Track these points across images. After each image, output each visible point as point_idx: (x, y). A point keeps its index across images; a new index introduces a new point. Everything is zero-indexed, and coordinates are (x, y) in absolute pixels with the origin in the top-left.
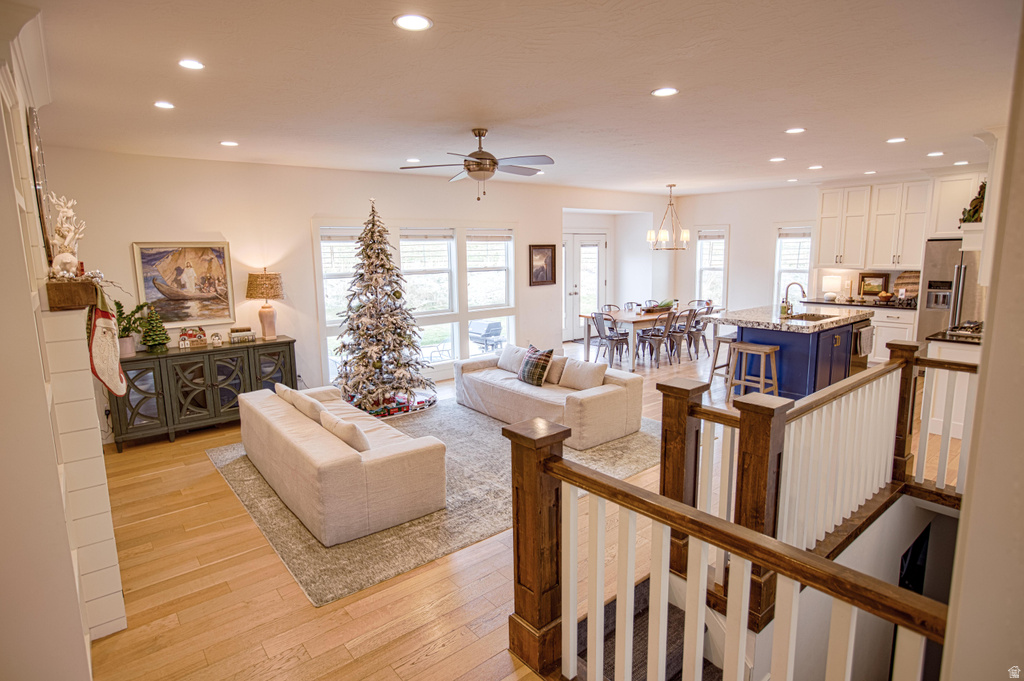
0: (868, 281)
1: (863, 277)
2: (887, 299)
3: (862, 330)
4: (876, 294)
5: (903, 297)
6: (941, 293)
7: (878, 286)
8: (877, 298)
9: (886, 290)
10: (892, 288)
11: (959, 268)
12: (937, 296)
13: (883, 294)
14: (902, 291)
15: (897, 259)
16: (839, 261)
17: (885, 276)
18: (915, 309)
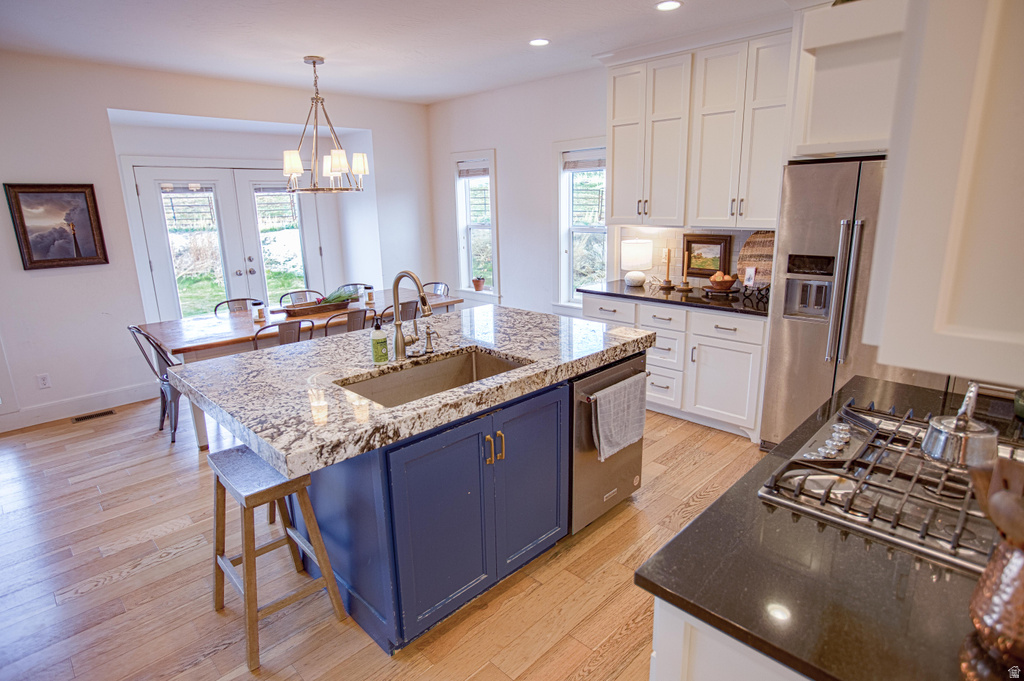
0: (697, 249)
1: (690, 241)
2: (726, 287)
3: (598, 395)
4: (706, 274)
5: (750, 284)
6: (815, 281)
7: (713, 259)
8: (707, 282)
9: (726, 270)
10: (735, 267)
11: (850, 226)
12: (805, 288)
13: (718, 277)
14: (750, 271)
15: (738, 207)
16: (643, 210)
17: (725, 241)
18: (766, 315)
